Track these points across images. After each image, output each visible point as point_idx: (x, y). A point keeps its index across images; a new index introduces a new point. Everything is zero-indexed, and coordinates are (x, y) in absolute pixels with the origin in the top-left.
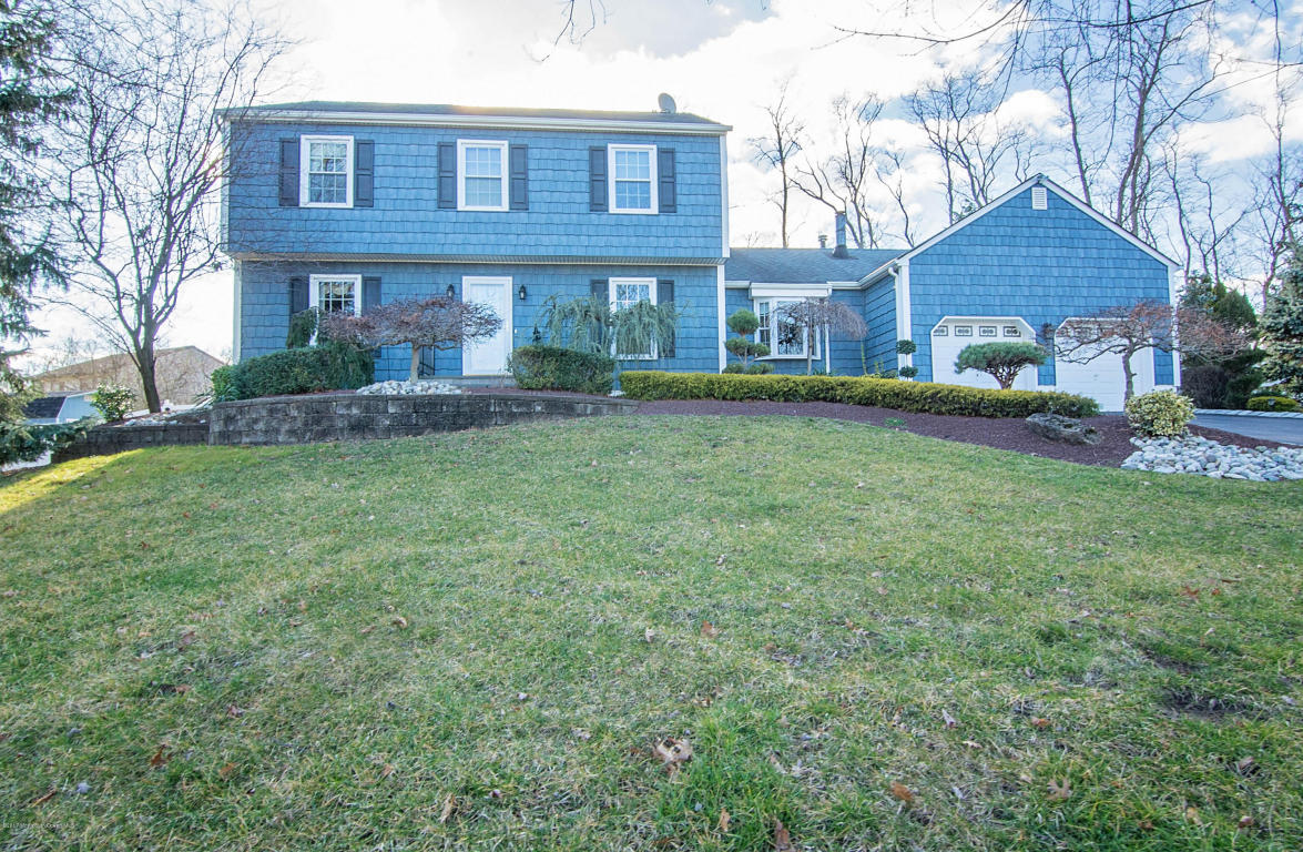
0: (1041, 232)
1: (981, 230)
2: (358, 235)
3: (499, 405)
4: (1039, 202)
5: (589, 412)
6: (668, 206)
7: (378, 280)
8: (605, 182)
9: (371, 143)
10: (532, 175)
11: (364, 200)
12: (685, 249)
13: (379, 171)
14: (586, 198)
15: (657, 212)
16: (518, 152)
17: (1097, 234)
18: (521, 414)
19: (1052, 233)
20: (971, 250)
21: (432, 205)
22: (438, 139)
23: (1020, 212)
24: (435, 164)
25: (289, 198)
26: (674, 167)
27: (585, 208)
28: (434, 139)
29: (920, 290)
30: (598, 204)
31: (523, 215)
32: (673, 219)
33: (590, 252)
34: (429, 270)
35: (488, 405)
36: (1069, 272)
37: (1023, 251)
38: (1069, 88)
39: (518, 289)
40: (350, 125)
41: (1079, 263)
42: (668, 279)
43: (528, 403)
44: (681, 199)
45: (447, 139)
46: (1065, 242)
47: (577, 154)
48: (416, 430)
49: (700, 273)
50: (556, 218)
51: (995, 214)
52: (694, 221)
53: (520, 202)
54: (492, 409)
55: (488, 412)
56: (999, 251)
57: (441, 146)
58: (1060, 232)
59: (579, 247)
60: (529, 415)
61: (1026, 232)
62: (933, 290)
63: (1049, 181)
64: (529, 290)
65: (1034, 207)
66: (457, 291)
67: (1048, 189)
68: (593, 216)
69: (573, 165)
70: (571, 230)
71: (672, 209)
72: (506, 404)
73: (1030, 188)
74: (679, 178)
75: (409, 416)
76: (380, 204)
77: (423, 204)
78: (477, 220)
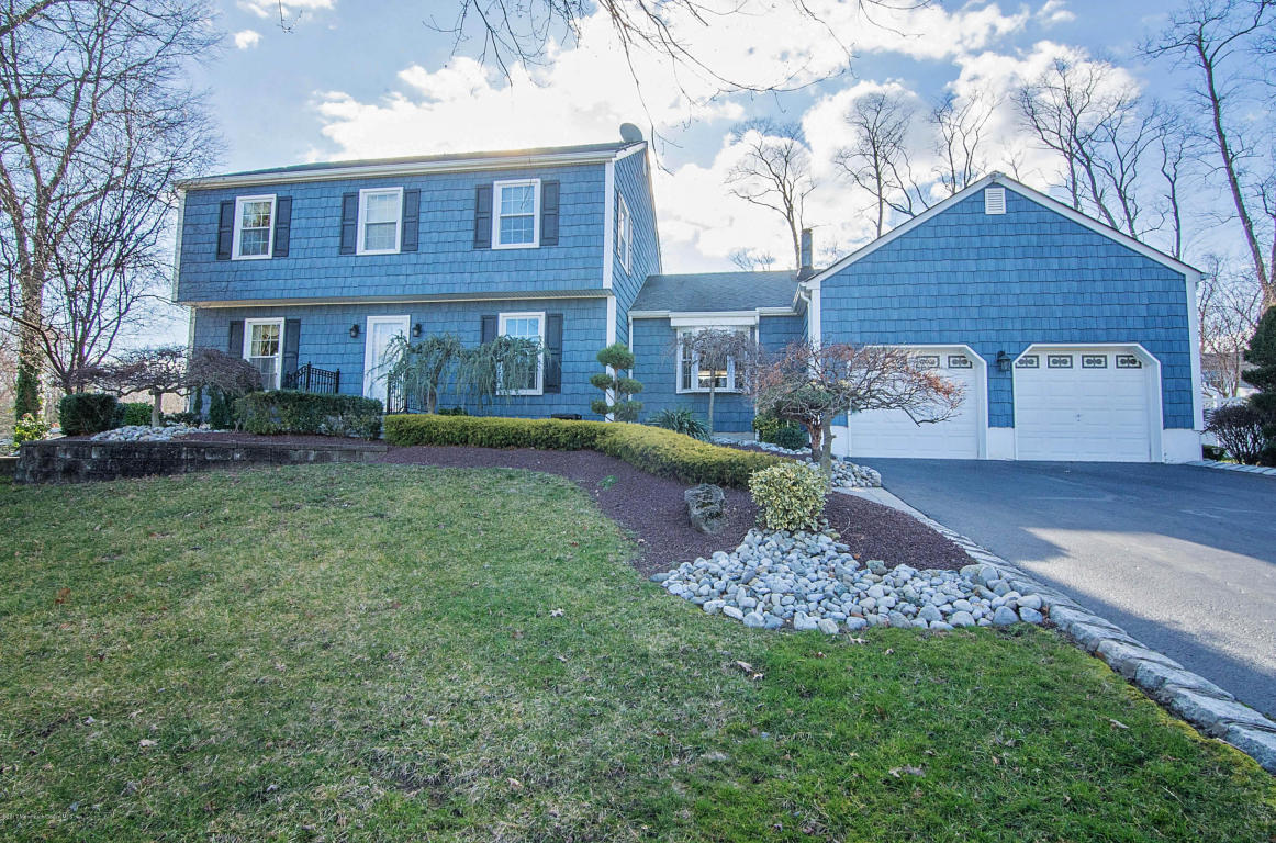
0: (997, 241)
1: (916, 244)
2: (274, 282)
3: (192, 452)
4: (995, 205)
5: (311, 458)
6: (549, 239)
7: (298, 322)
8: (490, 218)
9: (290, 199)
10: (423, 218)
11: (282, 251)
12: (567, 281)
13: (294, 224)
14: (471, 235)
15: (538, 246)
16: (412, 197)
17: (1079, 239)
18: (214, 462)
19: (1012, 241)
20: (901, 267)
21: (336, 251)
22: (345, 190)
23: (968, 219)
24: (340, 214)
25: (223, 253)
26: (558, 199)
27: (469, 246)
28: (340, 191)
29: (834, 315)
30: (481, 240)
31: (413, 256)
32: (554, 251)
33: (472, 289)
34: (339, 312)
35: (180, 453)
36: (1036, 288)
37: (972, 266)
38: (1208, 66)
39: (414, 326)
40: (273, 185)
41: (1051, 276)
42: (557, 312)
43: (225, 451)
44: (564, 231)
45: (351, 190)
46: (1031, 251)
47: (465, 194)
48: (110, 475)
49: (589, 305)
50: (442, 258)
51: (934, 223)
52: (575, 252)
53: (410, 244)
54: (184, 456)
55: (179, 459)
56: (939, 266)
57: (346, 197)
58: (1023, 240)
59: (461, 284)
60: (225, 463)
61: (977, 242)
62: (851, 315)
63: (1008, 178)
64: (424, 328)
65: (987, 213)
66: (362, 330)
67: (1007, 189)
68: (477, 253)
69: (460, 205)
70: (455, 267)
71: (554, 242)
72: (198, 452)
73: (983, 190)
74: (562, 209)
75: (106, 462)
76: (293, 254)
77: (327, 252)
78: (373, 263)
